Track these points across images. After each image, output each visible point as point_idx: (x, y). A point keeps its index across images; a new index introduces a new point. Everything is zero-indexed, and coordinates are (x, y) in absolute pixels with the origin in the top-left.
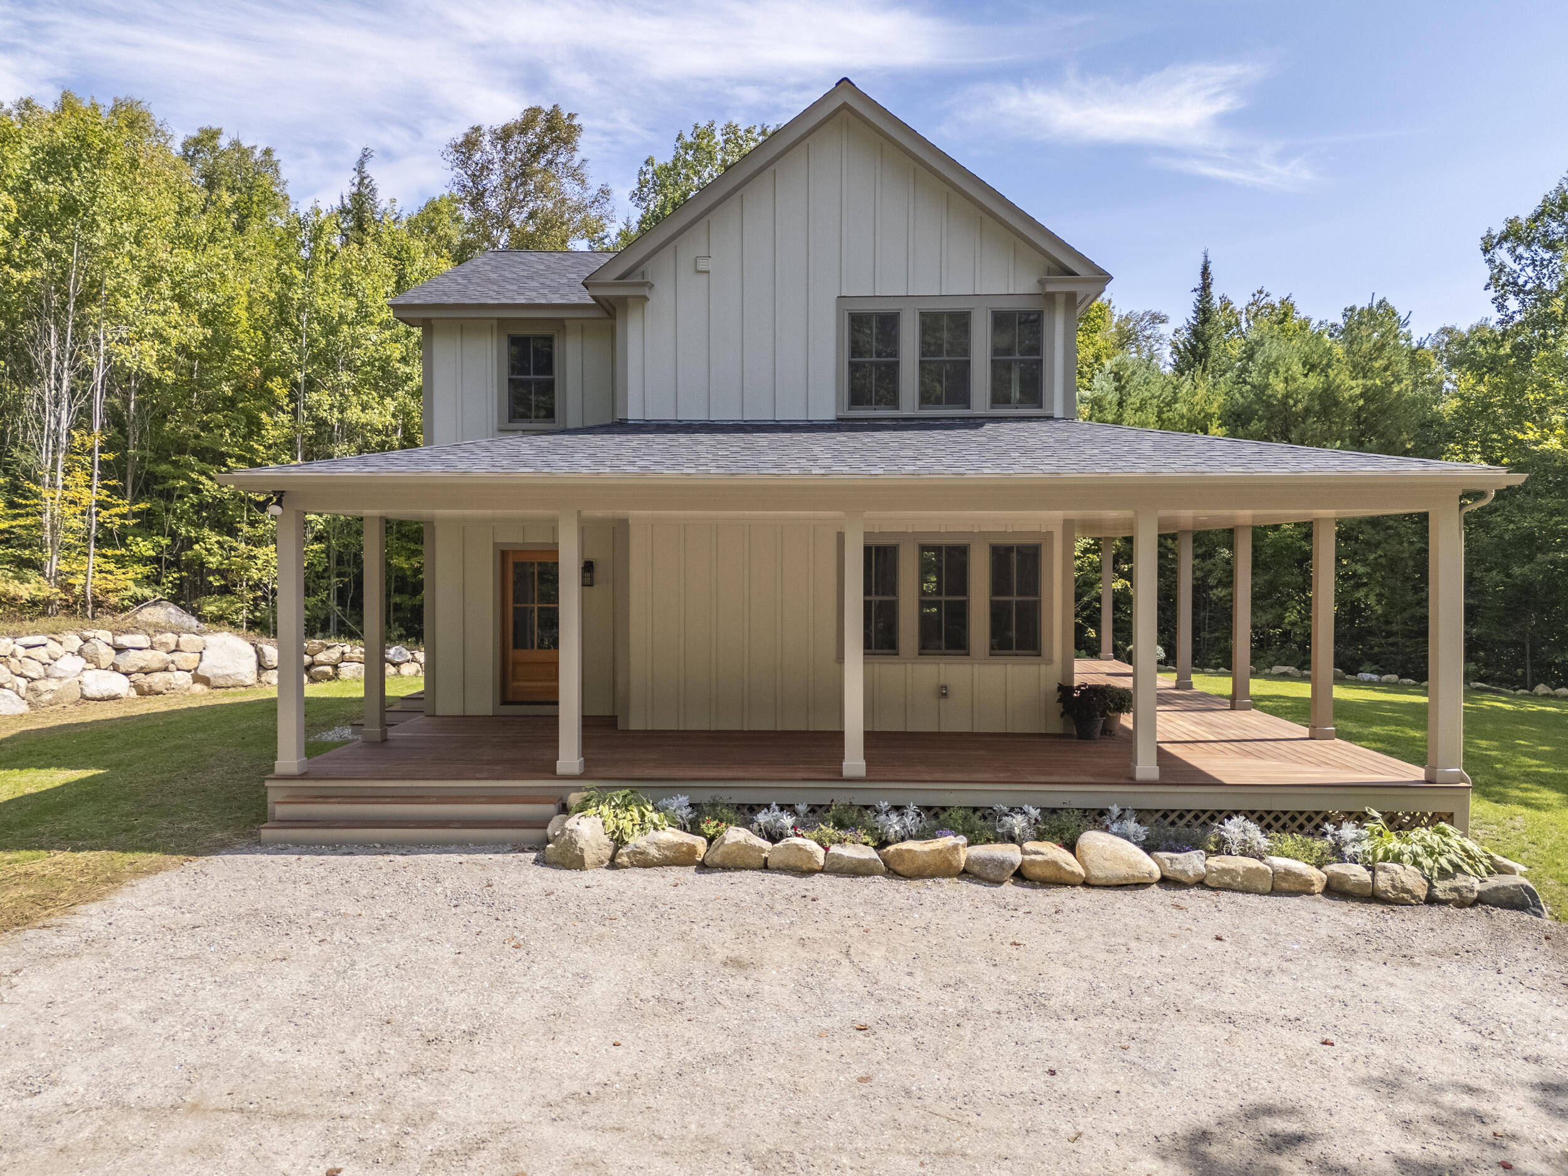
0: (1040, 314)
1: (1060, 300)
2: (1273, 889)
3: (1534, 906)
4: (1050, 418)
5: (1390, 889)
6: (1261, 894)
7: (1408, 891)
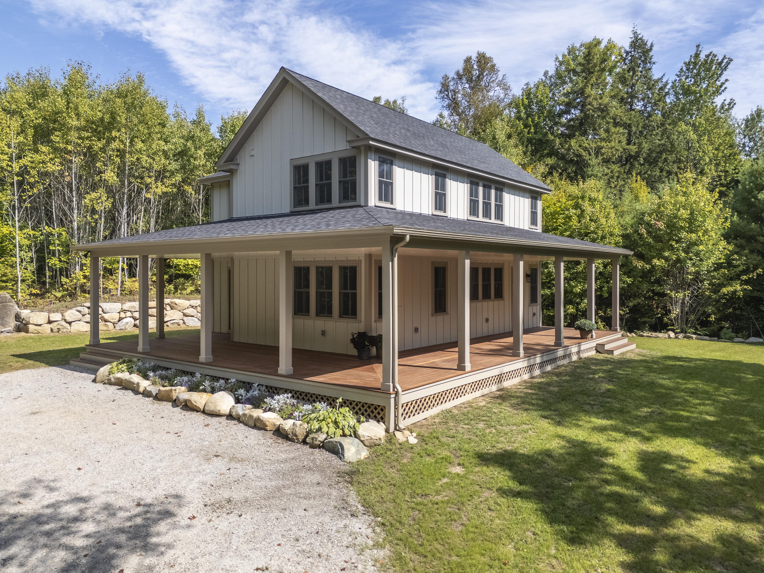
0: (355, 157)
1: (362, 149)
2: (255, 425)
3: (341, 454)
4: (360, 206)
5: (291, 433)
6: (249, 427)
7: (296, 436)
